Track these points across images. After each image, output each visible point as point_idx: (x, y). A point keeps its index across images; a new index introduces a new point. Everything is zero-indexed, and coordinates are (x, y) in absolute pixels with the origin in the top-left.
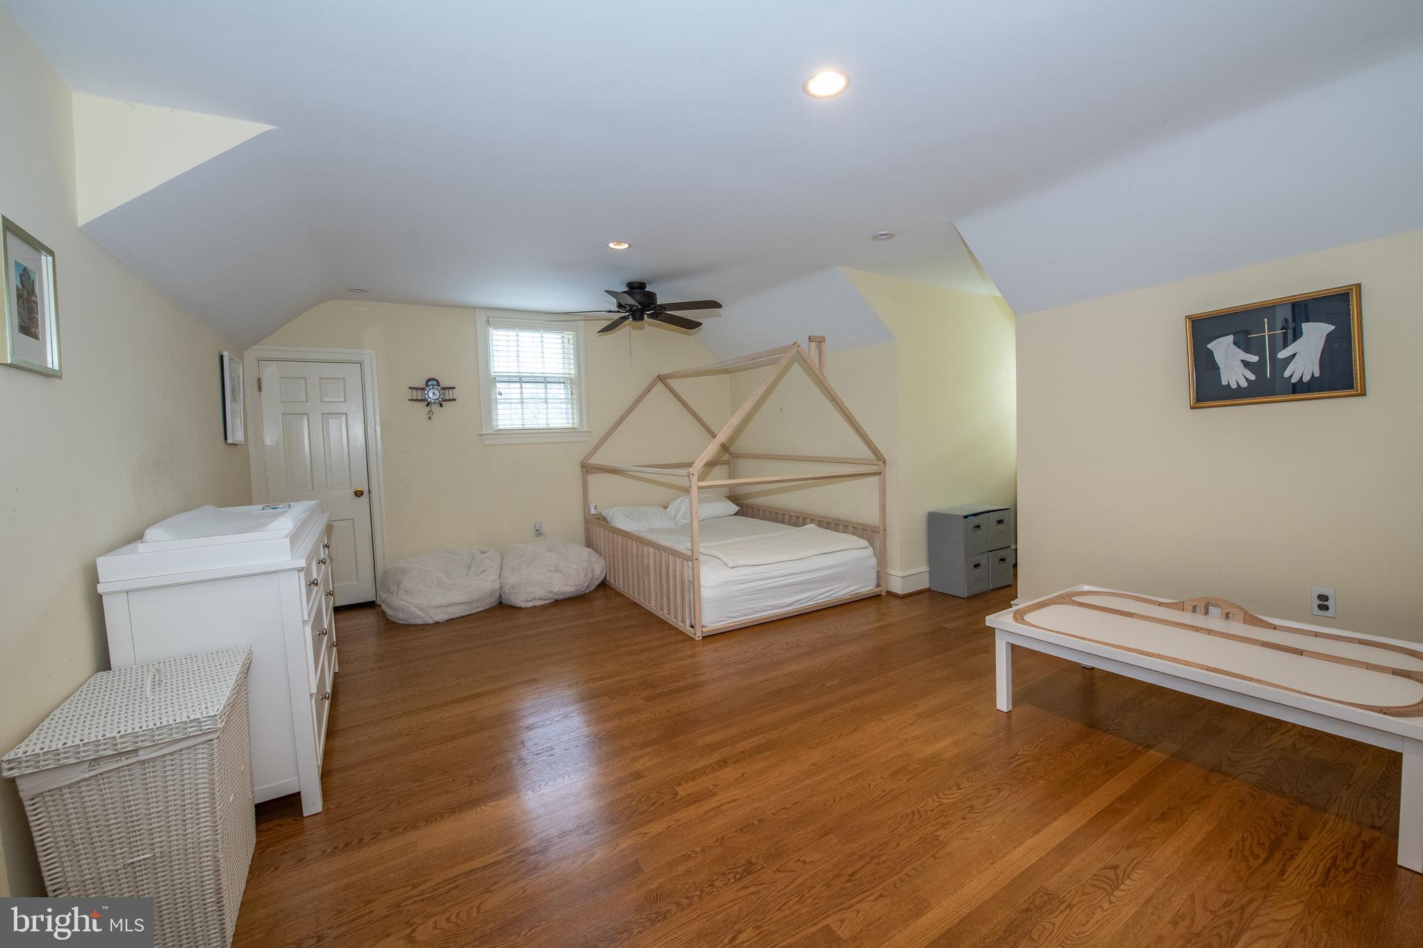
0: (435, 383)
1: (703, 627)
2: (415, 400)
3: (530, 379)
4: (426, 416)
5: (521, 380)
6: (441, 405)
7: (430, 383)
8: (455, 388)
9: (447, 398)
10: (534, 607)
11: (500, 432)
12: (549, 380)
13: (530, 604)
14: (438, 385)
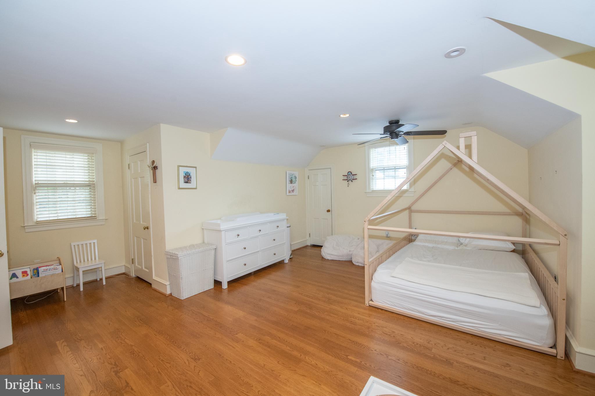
0: (350, 173)
1: (371, 300)
2: (345, 180)
3: (388, 168)
4: (347, 185)
5: (384, 169)
6: (352, 181)
7: (349, 173)
8: (356, 174)
9: (354, 179)
10: (358, 266)
11: (374, 191)
12: (396, 168)
13: (357, 264)
14: (351, 174)
